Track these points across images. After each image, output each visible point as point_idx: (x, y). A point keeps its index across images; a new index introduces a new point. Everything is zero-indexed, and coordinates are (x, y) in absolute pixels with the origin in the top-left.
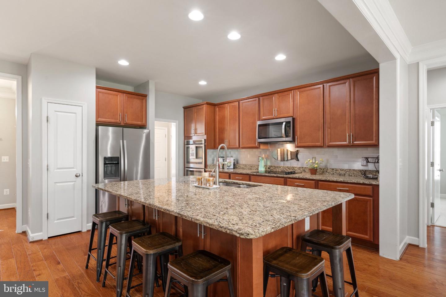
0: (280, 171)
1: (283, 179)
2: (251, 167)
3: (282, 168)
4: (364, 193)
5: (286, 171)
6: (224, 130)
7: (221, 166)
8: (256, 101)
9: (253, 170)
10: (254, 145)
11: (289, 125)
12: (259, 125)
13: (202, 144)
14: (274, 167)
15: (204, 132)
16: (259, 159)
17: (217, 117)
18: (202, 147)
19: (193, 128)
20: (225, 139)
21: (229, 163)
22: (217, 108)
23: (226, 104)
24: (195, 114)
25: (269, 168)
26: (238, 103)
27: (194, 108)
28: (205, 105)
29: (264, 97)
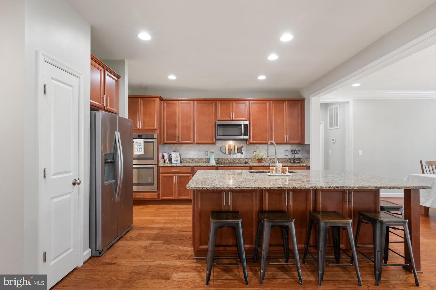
0: (228, 162)
1: (249, 167)
3: (229, 159)
5: (233, 161)
6: (174, 126)
7: (167, 161)
8: (213, 104)
9: (201, 162)
10: (211, 141)
11: (246, 127)
12: (218, 124)
13: (154, 139)
14: (222, 160)
15: (156, 126)
16: (206, 153)
17: (165, 113)
18: (153, 142)
19: (139, 121)
20: (176, 134)
21: (176, 158)
22: (165, 104)
23: (177, 102)
24: (142, 106)
25: (217, 161)
26: (192, 102)
27: (139, 99)
28: (157, 98)
29: (221, 102)
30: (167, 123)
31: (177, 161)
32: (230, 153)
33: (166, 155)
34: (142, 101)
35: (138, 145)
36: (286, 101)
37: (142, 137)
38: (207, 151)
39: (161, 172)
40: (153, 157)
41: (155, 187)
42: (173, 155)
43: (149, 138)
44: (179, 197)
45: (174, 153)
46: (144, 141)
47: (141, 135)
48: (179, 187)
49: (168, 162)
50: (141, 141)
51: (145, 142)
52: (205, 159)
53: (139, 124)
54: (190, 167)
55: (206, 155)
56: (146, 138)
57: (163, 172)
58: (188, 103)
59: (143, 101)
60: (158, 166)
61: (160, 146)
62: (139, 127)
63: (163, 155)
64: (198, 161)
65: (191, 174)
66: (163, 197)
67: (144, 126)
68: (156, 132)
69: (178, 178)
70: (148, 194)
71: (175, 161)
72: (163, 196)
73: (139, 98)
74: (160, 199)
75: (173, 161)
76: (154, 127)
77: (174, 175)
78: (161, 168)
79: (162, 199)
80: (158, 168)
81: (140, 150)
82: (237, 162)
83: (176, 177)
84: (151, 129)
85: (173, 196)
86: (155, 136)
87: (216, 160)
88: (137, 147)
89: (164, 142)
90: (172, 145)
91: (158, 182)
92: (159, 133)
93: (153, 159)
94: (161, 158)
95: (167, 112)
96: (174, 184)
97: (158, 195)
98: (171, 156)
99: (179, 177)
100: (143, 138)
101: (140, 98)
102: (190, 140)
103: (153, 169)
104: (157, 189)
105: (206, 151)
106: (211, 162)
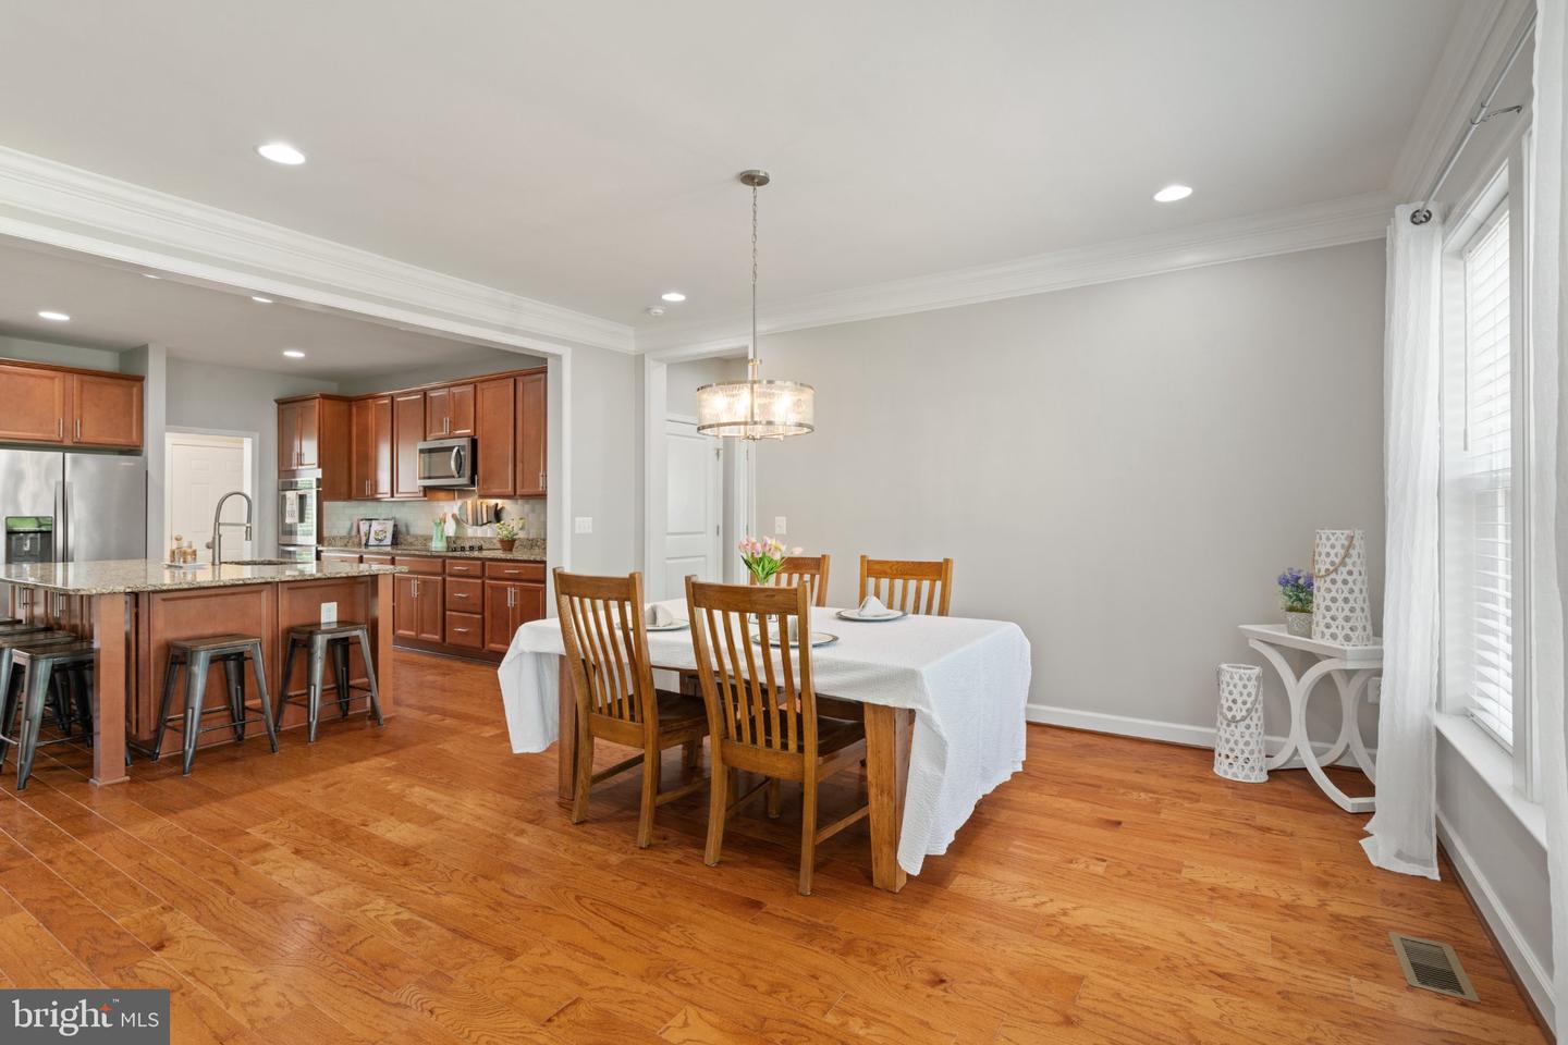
4: (533, 577)
11: (463, 453)
12: (420, 450)
13: (313, 489)
20: (367, 478)
21: (380, 533)
30: (357, 452)
42: (376, 526)
46: (299, 495)
51: (302, 496)
63: (358, 527)
71: (377, 540)
86: (315, 484)
95: (357, 428)
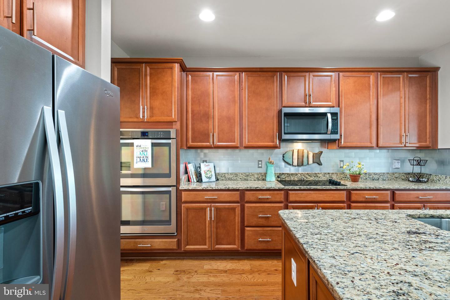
1: (345, 192)
2: (248, 176)
3: (299, 175)
5: (305, 179)
6: (206, 116)
7: (194, 178)
8: (275, 77)
9: (251, 180)
10: (271, 144)
11: (335, 118)
12: (285, 113)
13: (170, 139)
14: (286, 175)
15: (174, 116)
16: (259, 164)
17: (190, 92)
18: (169, 145)
19: (142, 105)
20: (210, 131)
21: (208, 172)
22: (190, 76)
23: (211, 73)
24: (148, 78)
25: (278, 177)
26: (238, 74)
27: (144, 65)
28: (176, 64)
29: (289, 74)
30: (193, 111)
31: (209, 178)
32: (301, 164)
33: (191, 168)
34: (148, 69)
35: (141, 150)
36: (404, 72)
37: (147, 136)
38: (261, 161)
39: (183, 201)
40: (168, 173)
41: (172, 228)
42: (204, 168)
43: (162, 137)
44: (217, 246)
45: (205, 163)
46: (152, 143)
47: (147, 132)
48: (217, 229)
49: (195, 181)
50: (147, 143)
51: (153, 145)
52: (258, 174)
53: (144, 112)
54: (238, 190)
55: (259, 167)
56: (155, 137)
57: (188, 200)
58: (231, 76)
59: (150, 68)
60: (177, 189)
61: (182, 152)
62: (143, 116)
63: (186, 168)
64: (246, 177)
65: (239, 204)
66: (188, 247)
67: (152, 115)
68: (174, 127)
69: (215, 212)
70: (161, 240)
71: (208, 178)
72: (187, 245)
73: (143, 63)
74: (183, 250)
75: (204, 179)
76: (171, 118)
77: (208, 207)
78: (183, 193)
79: (185, 251)
80: (179, 192)
81: (145, 160)
82: (311, 179)
83: (211, 210)
84: (166, 121)
85: (205, 245)
86: (173, 135)
87: (276, 176)
88: (139, 153)
89: (188, 146)
90: (199, 151)
91: (179, 218)
92: (179, 129)
93: (168, 176)
94: (183, 173)
95: (193, 93)
96: (207, 222)
97: (179, 243)
98: (199, 170)
99: (217, 209)
100: (151, 137)
101: (146, 63)
102: (234, 142)
103: (168, 195)
104: (175, 232)
105: (259, 161)
106: (268, 179)
